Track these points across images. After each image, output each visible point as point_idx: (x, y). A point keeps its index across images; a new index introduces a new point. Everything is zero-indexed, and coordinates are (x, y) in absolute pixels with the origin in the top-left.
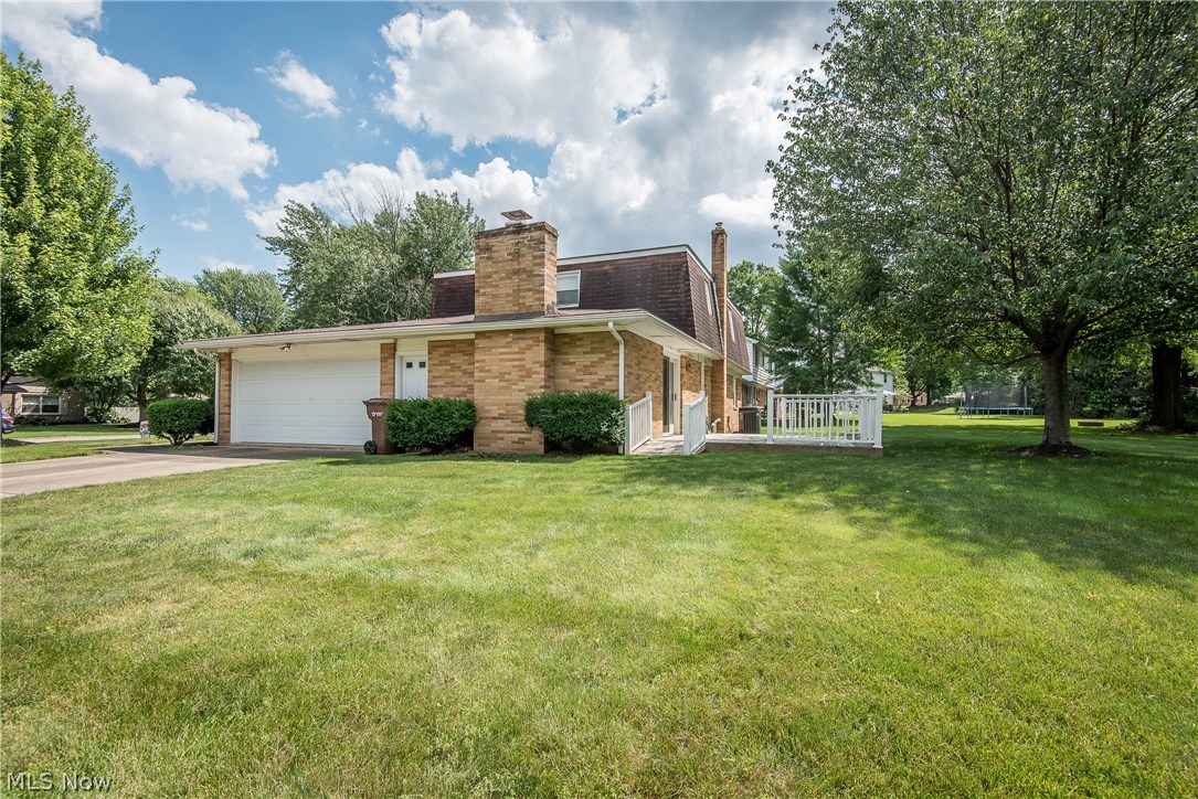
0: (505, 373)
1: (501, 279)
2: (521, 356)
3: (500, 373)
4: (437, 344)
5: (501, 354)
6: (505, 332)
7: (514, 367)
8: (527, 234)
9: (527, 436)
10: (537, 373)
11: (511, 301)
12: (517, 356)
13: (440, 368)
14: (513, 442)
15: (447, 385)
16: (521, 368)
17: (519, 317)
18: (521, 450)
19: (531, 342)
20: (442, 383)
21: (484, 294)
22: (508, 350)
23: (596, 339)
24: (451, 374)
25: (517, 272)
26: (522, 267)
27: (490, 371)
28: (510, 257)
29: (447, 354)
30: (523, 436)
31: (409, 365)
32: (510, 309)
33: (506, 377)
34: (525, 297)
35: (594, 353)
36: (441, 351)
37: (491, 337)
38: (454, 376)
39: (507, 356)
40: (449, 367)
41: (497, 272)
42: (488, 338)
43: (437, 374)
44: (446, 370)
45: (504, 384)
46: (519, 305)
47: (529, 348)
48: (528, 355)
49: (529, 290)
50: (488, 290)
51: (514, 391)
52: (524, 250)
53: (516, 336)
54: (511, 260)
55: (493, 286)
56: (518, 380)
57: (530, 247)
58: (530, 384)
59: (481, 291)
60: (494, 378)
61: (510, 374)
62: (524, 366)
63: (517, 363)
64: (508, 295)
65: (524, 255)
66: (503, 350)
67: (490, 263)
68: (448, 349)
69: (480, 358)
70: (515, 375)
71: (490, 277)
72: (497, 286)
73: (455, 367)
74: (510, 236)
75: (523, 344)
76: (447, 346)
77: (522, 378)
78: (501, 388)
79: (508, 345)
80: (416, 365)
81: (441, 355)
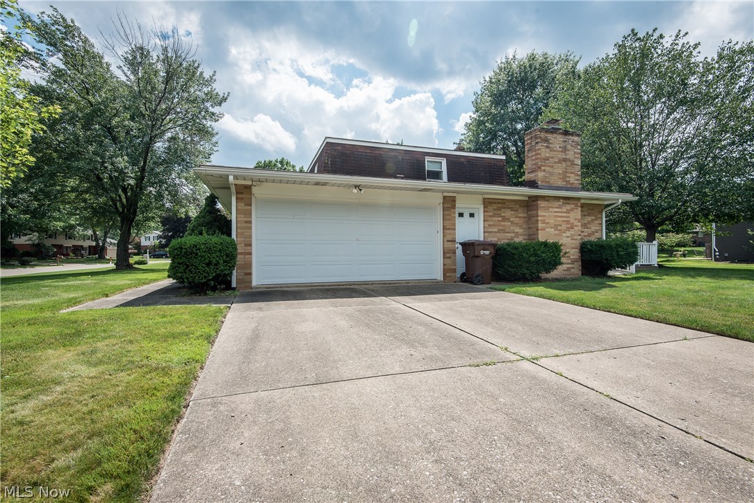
0: (558, 225)
1: (555, 162)
2: (568, 215)
3: (555, 225)
4: (492, 201)
5: (555, 212)
6: (558, 198)
7: (563, 221)
8: (570, 137)
9: (572, 266)
10: (577, 226)
11: (561, 179)
12: (565, 214)
13: (494, 219)
14: (564, 270)
15: (499, 231)
16: (568, 222)
17: (567, 189)
18: (569, 275)
19: (573, 206)
20: (496, 230)
21: (544, 170)
22: (559, 210)
23: (590, 208)
24: (503, 223)
25: (565, 160)
26: (568, 157)
27: (548, 223)
28: (560, 149)
29: (499, 209)
30: (569, 266)
31: (461, 215)
32: (560, 183)
33: (559, 228)
34: (569, 177)
35: (589, 216)
36: (495, 206)
37: (548, 201)
38: (505, 225)
39: (559, 214)
40: (501, 219)
41: (552, 158)
42: (547, 201)
43: (491, 223)
44: (499, 221)
45: (557, 232)
46: (566, 181)
47: (572, 210)
48: (572, 215)
49: (572, 173)
50: (547, 168)
51: (564, 237)
52: (569, 147)
53: (564, 201)
54: (562, 152)
55: (550, 166)
56: (566, 230)
57: (572, 146)
58: (573, 233)
59: (543, 168)
60: (551, 228)
61: (561, 226)
62: (569, 221)
63: (565, 219)
64: (559, 174)
65: (569, 150)
66: (557, 210)
67: (548, 150)
68: (500, 205)
69: (542, 214)
70: (564, 226)
71: (548, 160)
72: (553, 167)
73: (505, 219)
74: (561, 136)
75: (569, 207)
76: (499, 203)
77: (568, 229)
78: (555, 235)
79: (560, 207)
80: (466, 215)
81: (494, 210)
